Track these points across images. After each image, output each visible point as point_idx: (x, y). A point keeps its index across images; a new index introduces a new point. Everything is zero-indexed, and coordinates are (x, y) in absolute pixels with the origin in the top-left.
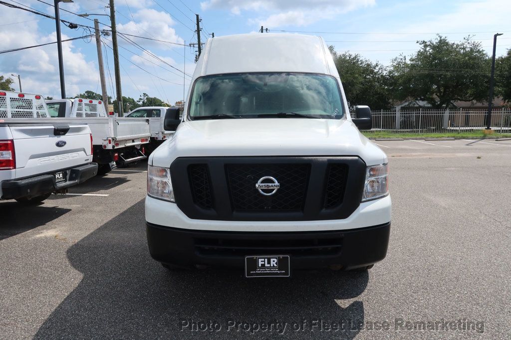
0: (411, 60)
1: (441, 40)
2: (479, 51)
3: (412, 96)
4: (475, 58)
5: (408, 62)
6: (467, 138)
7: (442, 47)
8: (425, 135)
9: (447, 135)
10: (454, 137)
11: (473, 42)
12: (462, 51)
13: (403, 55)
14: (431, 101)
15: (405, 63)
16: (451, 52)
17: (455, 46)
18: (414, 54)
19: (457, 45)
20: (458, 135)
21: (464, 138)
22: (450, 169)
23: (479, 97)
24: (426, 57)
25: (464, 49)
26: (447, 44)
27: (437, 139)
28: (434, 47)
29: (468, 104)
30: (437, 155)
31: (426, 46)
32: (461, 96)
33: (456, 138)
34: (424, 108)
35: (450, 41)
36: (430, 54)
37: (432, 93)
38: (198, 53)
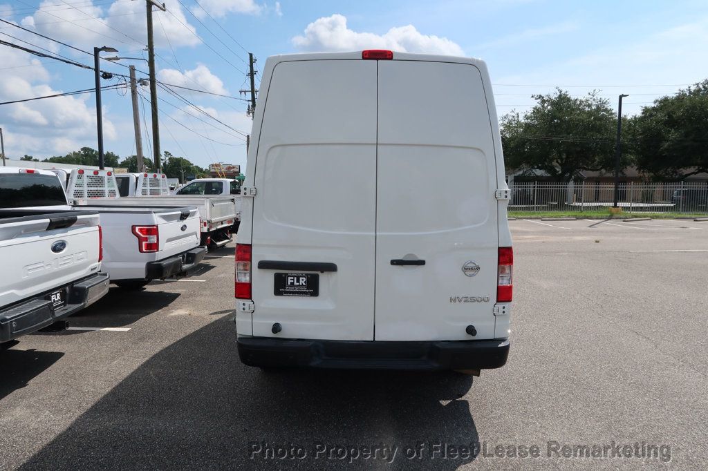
0: (526, 117)
1: (560, 96)
2: (606, 110)
3: (528, 163)
4: (602, 118)
5: (522, 120)
6: (591, 218)
7: (562, 103)
8: (541, 214)
9: (568, 213)
10: (575, 216)
11: (599, 98)
12: (587, 109)
13: (516, 112)
14: (551, 169)
15: (518, 121)
16: (573, 110)
17: (578, 102)
18: (529, 111)
19: (581, 101)
20: (580, 214)
21: (587, 218)
22: (561, 254)
23: (608, 165)
24: (544, 114)
25: (589, 106)
26: (569, 100)
27: (556, 219)
28: (553, 103)
29: (595, 174)
30: (552, 239)
31: (543, 101)
32: (587, 165)
33: (577, 218)
34: (540, 179)
35: (573, 95)
36: (548, 111)
37: (552, 160)
38: (251, 103)
